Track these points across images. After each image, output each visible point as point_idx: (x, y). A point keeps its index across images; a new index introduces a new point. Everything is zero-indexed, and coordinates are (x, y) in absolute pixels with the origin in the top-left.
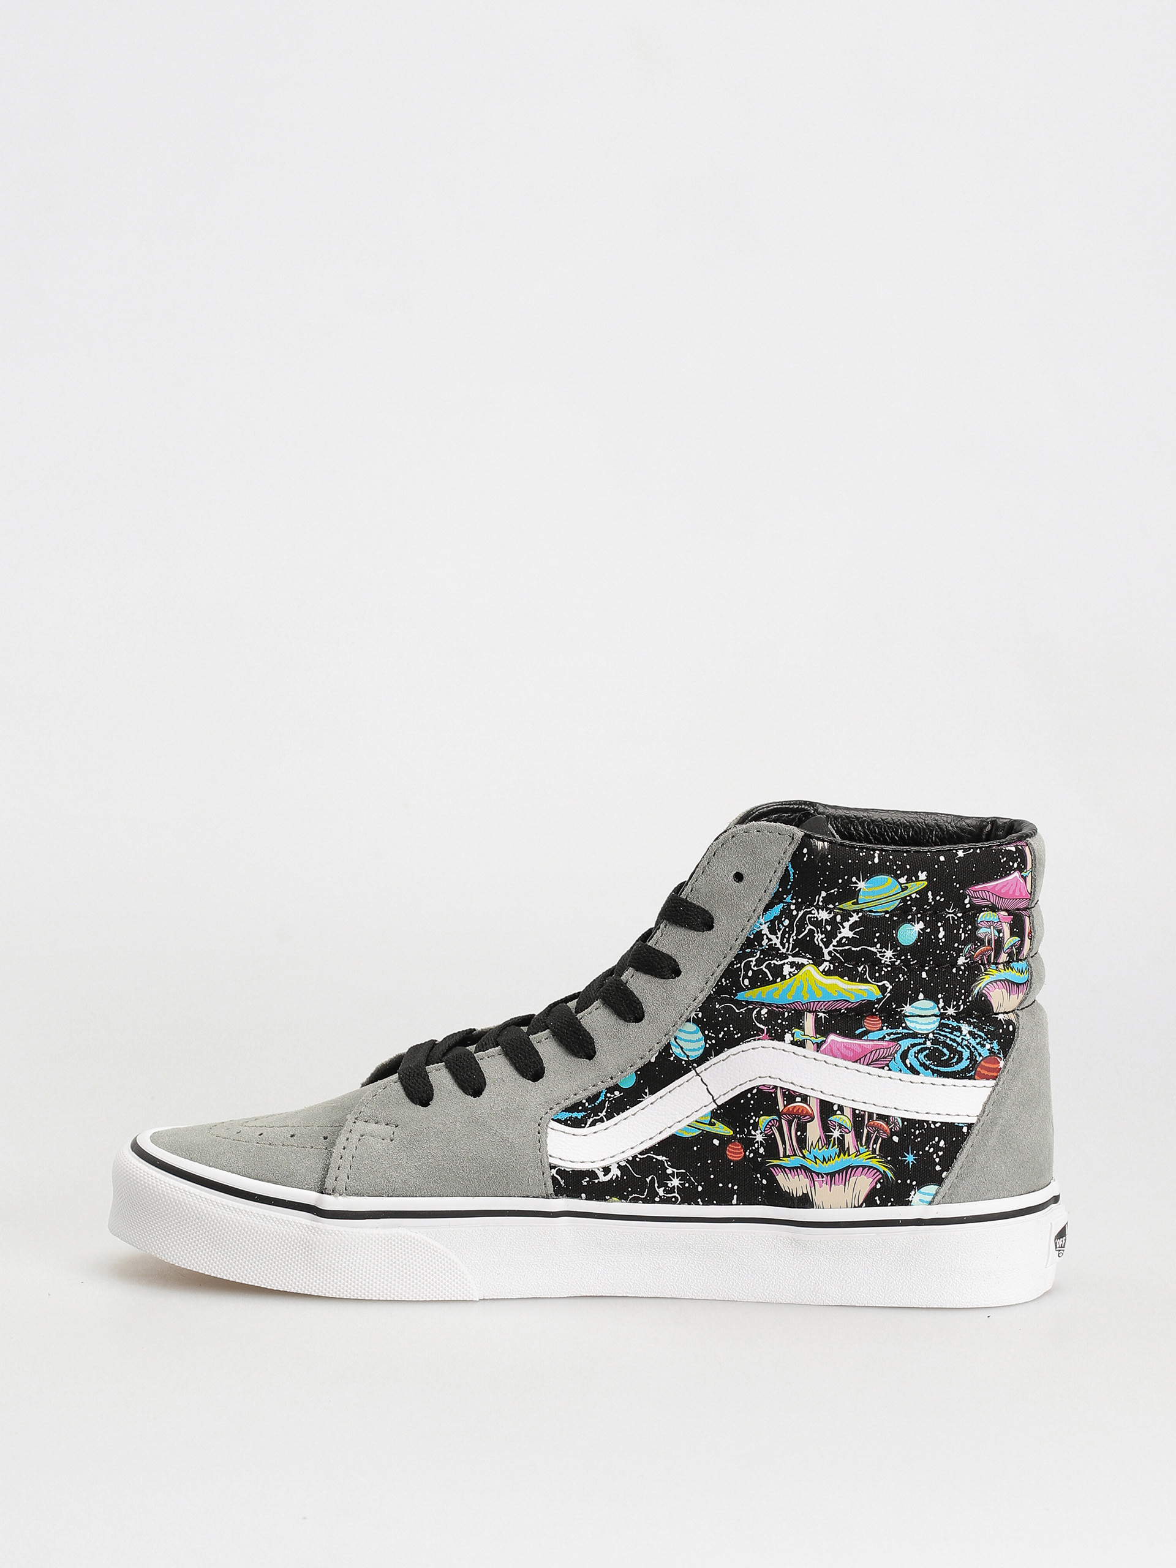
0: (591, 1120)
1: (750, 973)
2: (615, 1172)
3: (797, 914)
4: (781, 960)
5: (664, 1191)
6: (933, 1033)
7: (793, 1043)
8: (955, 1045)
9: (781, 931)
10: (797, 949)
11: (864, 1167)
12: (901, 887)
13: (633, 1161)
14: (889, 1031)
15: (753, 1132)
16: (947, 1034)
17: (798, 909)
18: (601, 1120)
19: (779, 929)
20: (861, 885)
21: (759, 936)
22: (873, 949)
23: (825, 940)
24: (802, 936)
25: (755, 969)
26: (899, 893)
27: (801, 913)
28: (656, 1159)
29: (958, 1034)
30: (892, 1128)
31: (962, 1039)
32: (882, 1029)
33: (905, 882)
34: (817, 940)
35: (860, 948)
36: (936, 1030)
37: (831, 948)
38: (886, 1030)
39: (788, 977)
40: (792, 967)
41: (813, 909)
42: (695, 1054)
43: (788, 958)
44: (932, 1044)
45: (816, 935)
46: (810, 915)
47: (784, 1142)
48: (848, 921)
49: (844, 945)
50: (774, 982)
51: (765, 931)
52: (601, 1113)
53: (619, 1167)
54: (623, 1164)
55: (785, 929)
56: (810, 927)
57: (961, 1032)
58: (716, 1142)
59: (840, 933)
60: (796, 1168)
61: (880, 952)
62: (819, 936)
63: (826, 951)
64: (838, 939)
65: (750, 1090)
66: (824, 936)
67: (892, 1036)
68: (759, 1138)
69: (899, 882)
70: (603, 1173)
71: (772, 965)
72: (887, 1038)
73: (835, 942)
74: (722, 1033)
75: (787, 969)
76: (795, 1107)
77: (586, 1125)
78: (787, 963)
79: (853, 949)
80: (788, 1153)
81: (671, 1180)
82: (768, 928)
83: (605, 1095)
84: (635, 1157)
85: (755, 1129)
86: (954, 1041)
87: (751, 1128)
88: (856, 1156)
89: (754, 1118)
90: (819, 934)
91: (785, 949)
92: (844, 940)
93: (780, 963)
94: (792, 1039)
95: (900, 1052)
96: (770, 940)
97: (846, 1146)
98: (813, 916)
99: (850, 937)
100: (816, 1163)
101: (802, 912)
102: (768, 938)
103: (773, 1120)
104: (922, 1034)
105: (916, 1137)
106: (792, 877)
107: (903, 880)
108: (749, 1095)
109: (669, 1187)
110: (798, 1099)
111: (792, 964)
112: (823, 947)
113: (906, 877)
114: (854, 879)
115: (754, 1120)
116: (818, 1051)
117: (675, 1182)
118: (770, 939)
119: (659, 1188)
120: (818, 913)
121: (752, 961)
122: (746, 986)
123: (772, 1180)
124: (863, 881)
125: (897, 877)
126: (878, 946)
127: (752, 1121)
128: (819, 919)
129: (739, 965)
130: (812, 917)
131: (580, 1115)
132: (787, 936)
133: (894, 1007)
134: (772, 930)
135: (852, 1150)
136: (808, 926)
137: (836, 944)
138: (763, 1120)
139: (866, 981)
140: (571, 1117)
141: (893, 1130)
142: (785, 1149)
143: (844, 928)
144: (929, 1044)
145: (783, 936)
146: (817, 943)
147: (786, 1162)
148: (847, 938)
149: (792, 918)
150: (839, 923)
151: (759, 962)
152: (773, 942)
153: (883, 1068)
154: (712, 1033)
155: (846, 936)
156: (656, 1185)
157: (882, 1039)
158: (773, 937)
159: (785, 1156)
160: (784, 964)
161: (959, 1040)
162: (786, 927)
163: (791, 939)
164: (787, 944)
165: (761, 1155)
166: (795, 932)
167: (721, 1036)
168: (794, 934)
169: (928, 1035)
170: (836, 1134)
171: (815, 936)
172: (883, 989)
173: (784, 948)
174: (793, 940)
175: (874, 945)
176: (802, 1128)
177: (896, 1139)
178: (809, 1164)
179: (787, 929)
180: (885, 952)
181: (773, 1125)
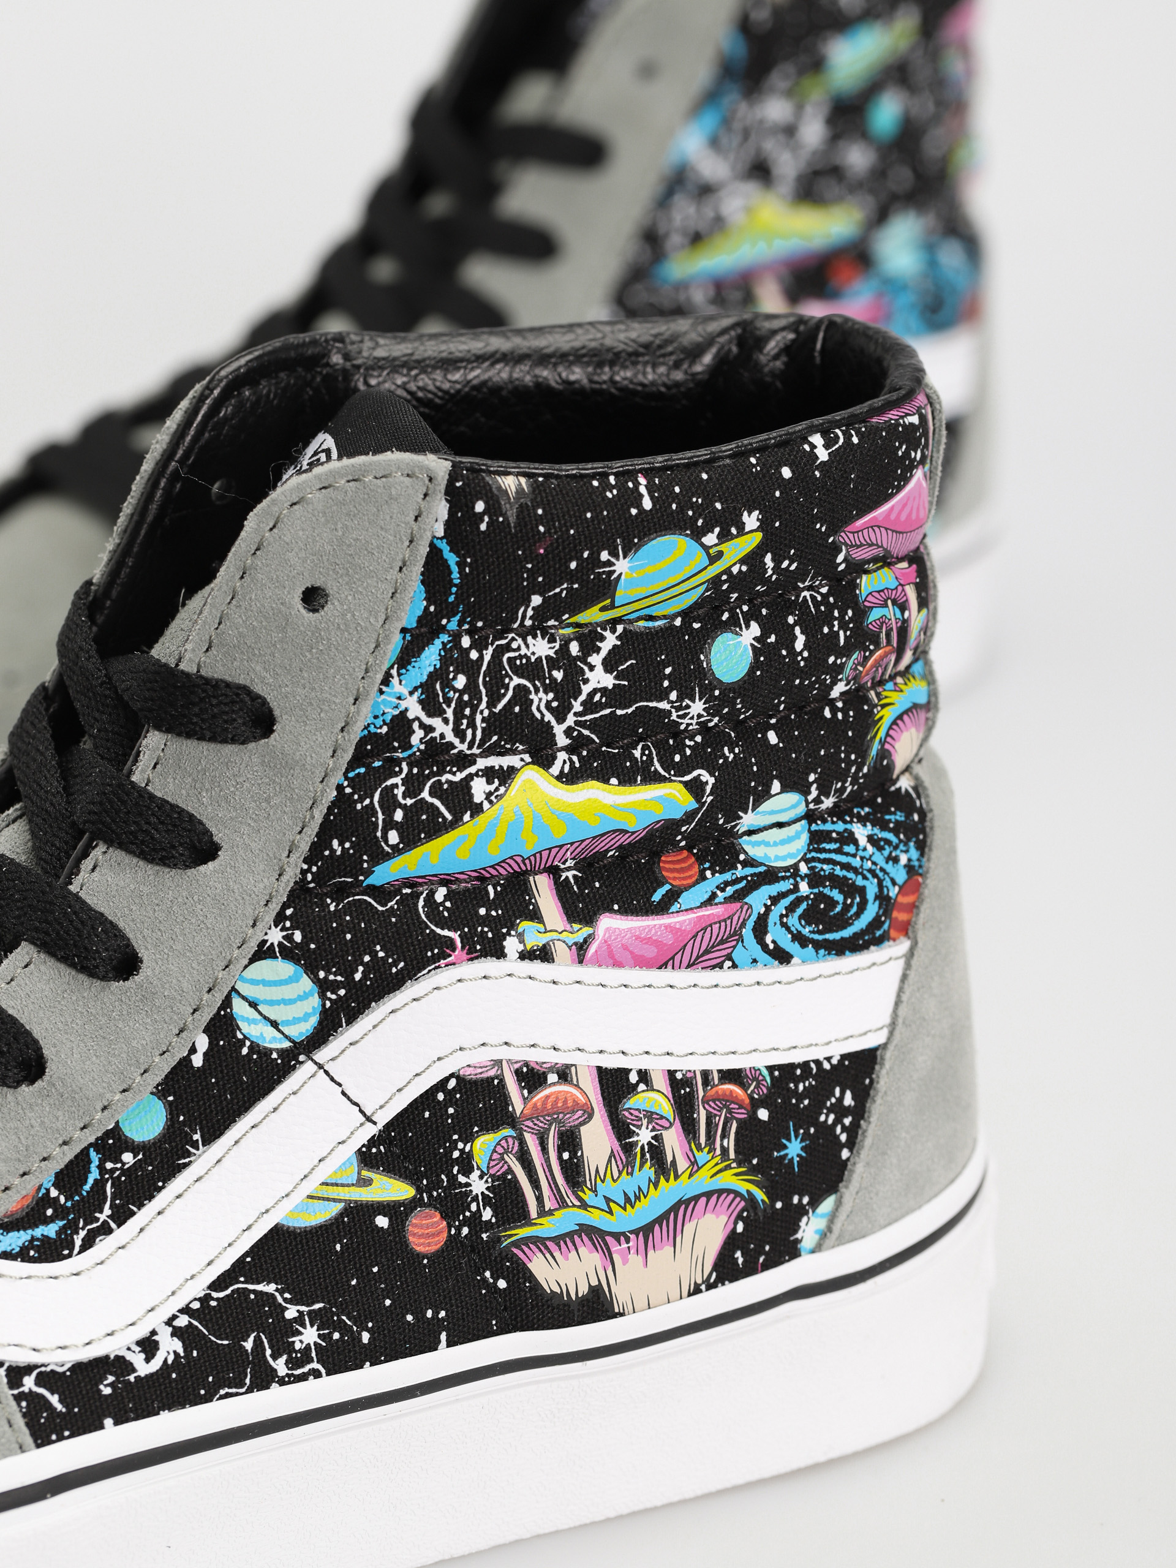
0: (82, 1234)
1: (399, 816)
2: (170, 1346)
3: (481, 658)
4: (460, 770)
5: (287, 1363)
6: (804, 859)
7: (524, 956)
8: (851, 875)
9: (453, 705)
10: (495, 738)
11: (708, 1195)
12: (708, 554)
13: (203, 1310)
14: (720, 878)
15: (462, 1179)
16: (833, 856)
17: (480, 645)
18: (106, 1230)
19: (448, 702)
20: (622, 566)
21: (401, 725)
22: (664, 705)
23: (555, 704)
24: (500, 706)
25: (409, 802)
26: (705, 568)
27: (488, 655)
28: (254, 1291)
29: (850, 849)
30: (753, 1091)
31: (862, 858)
32: (704, 878)
33: (716, 541)
34: (538, 709)
35: (633, 708)
36: (810, 851)
37: (570, 720)
38: (714, 880)
39: (486, 805)
40: (489, 782)
41: (513, 639)
42: (301, 1030)
43: (474, 763)
44: (811, 886)
45: (532, 696)
46: (512, 654)
47: (535, 1184)
48: (598, 650)
49: (599, 706)
50: (457, 822)
51: (415, 710)
52: (101, 1212)
53: (177, 1333)
54: (183, 1321)
55: (460, 698)
56: (517, 681)
57: (855, 842)
58: (382, 1222)
59: (586, 681)
60: (570, 1235)
61: (678, 709)
62: (540, 700)
63: (559, 730)
64: (583, 697)
65: (442, 1085)
66: (551, 696)
67: (730, 890)
68: (478, 1186)
69: (702, 545)
70: (143, 1356)
71: (445, 786)
72: (721, 896)
73: (577, 707)
74: (361, 968)
75: (479, 788)
76: (547, 1097)
77: (72, 1250)
78: (477, 774)
79: (619, 712)
80: (548, 1205)
81: (300, 1333)
82: (420, 702)
83: (101, 1168)
84: (205, 1300)
85: (467, 1170)
86: (846, 867)
87: (455, 1170)
88: (691, 1175)
89: (460, 1145)
90: (541, 694)
91: (466, 744)
92: (597, 698)
93: (459, 777)
94: (521, 947)
95: (750, 924)
96: (428, 729)
97: (669, 1159)
98: (517, 654)
99: (610, 687)
100: (611, 1212)
101: (491, 649)
102: (422, 726)
103: (505, 1138)
104: (786, 869)
105: (800, 1097)
106: (455, 575)
107: (710, 539)
108: (441, 1096)
109: (296, 1352)
110: (552, 1078)
111: (490, 774)
112: (554, 722)
113: (717, 530)
114: (604, 556)
115: (462, 1151)
116: (581, 962)
117: (310, 1335)
118: (430, 726)
119: (275, 1357)
120: (527, 646)
121: (396, 786)
122: (392, 847)
123: (520, 1274)
124: (625, 557)
125: (697, 535)
126: (673, 696)
127: (456, 1154)
128: (533, 659)
129: (367, 801)
130: (515, 658)
131: (51, 1230)
132: (467, 711)
133: (721, 822)
134: (431, 706)
135: (682, 1165)
136: (511, 679)
137: (581, 709)
138: (483, 1146)
139: (657, 779)
140: (33, 1239)
141: (756, 1096)
142: (540, 1199)
143: (592, 668)
144: (804, 888)
145: (458, 715)
146: (538, 716)
147: (547, 1227)
148: (604, 691)
149: (471, 669)
150: (577, 658)
151: (413, 786)
152: (436, 734)
153: (720, 966)
154: (335, 975)
155: (599, 686)
156: (268, 1352)
157: (710, 901)
158: (436, 722)
159: (543, 1213)
160: (470, 777)
161: (856, 862)
162: (462, 692)
163: (479, 718)
164: (469, 732)
165: (488, 1225)
166: (485, 699)
167: (358, 976)
168: (483, 705)
169: (796, 867)
170: (644, 1136)
171: (532, 701)
172: (695, 788)
173: (462, 741)
174: (484, 720)
175: (663, 696)
176: (570, 1141)
177: (763, 1114)
178: (595, 1218)
179: (466, 698)
180: (688, 707)
181: (506, 1151)
